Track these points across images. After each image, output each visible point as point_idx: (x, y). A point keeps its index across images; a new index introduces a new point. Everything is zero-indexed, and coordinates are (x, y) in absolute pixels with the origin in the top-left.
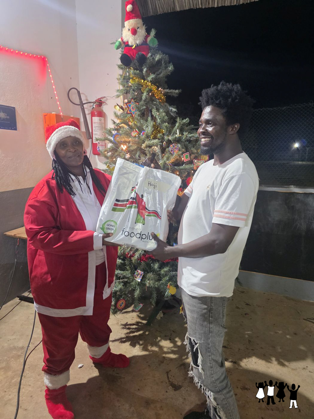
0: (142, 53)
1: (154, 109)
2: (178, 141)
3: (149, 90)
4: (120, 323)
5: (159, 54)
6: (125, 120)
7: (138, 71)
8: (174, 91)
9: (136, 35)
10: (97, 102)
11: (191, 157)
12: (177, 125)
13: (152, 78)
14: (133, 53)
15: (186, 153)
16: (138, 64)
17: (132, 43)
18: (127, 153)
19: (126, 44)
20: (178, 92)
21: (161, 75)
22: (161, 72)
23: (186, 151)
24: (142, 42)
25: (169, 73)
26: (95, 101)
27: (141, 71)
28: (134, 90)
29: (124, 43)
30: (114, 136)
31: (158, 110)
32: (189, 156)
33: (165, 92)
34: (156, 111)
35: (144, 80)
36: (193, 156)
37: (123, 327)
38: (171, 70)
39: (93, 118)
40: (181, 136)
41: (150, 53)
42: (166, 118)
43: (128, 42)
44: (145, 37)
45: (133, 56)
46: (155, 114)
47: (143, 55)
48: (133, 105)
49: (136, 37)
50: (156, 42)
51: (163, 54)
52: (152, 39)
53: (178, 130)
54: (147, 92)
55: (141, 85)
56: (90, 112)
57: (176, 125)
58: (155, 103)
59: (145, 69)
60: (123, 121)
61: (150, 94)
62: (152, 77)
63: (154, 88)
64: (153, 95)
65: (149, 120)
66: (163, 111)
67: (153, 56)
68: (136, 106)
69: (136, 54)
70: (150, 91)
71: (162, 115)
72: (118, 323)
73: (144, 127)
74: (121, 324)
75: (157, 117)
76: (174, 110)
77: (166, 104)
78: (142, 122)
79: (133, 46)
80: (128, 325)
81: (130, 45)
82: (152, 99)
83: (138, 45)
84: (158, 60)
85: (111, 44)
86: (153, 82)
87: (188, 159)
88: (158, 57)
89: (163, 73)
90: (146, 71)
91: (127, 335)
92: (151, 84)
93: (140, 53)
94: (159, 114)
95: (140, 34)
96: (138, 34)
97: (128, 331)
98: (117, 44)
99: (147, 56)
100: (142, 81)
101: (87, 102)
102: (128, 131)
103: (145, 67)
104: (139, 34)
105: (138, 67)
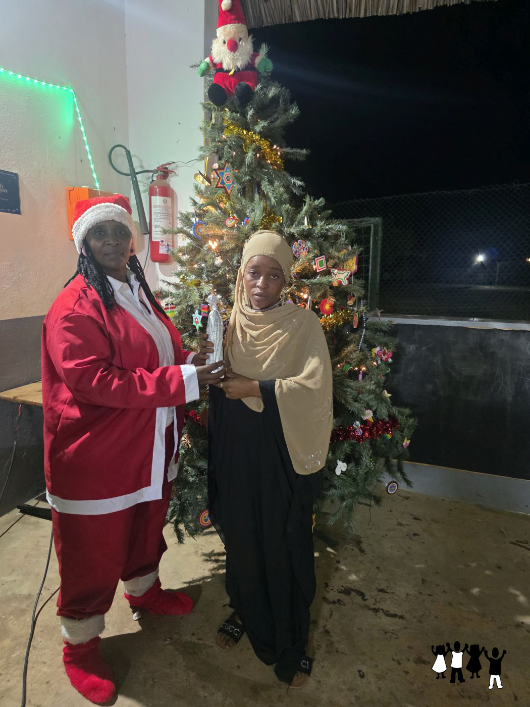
0: (247, 83)
1: (264, 182)
2: (306, 235)
3: (256, 148)
4: (200, 552)
5: (275, 86)
6: (214, 199)
7: (238, 115)
8: (299, 151)
9: (236, 52)
10: (161, 171)
11: (328, 264)
12: (305, 208)
13: (263, 127)
14: (230, 84)
15: (320, 256)
16: (239, 102)
17: (228, 65)
18: (218, 256)
19: (218, 67)
20: (305, 152)
21: (278, 123)
22: (278, 118)
23: (320, 254)
24: (247, 63)
25: (291, 121)
26: (156, 169)
27: (244, 115)
28: (230, 147)
29: (215, 65)
30: (195, 227)
31: (271, 182)
32: (324, 262)
33: (284, 152)
34: (269, 185)
35: (248, 130)
36: (331, 262)
37: (207, 558)
38: (294, 115)
39: (152, 197)
40: (311, 227)
41: (260, 84)
42: (286, 196)
43: (221, 64)
44: (252, 55)
45: (230, 89)
46: (266, 189)
47: (248, 87)
48: (228, 173)
49: (237, 56)
50: (270, 66)
51: (282, 87)
52: (263, 59)
53: (306, 218)
54: (254, 150)
55: (242, 139)
56: (146, 188)
57: (302, 209)
58: (266, 170)
59: (251, 111)
60: (210, 200)
61: (258, 155)
62: (263, 125)
63: (265, 145)
64: (263, 157)
65: (256, 199)
66: (280, 183)
67: (265, 89)
68: (234, 174)
69: (235, 85)
70: (258, 149)
71: (279, 192)
72: (196, 552)
73: (248, 211)
74: (202, 553)
75: (270, 194)
76: (299, 183)
77: (284, 173)
78: (243, 203)
79: (231, 70)
80: (215, 555)
81: (225, 69)
82: (260, 163)
83: (238, 69)
84: (272, 97)
85: (191, 67)
86: (264, 135)
87: (324, 268)
88: (272, 92)
89: (280, 119)
90: (252, 116)
91: (213, 572)
92: (261, 138)
93: (242, 83)
94: (273, 190)
95: (244, 50)
96: (240, 49)
97: (215, 565)
98: (203, 66)
99: (254, 89)
100: (245, 132)
101: (142, 170)
102: (220, 218)
103: (251, 109)
104: (242, 51)
105: (237, 108)
